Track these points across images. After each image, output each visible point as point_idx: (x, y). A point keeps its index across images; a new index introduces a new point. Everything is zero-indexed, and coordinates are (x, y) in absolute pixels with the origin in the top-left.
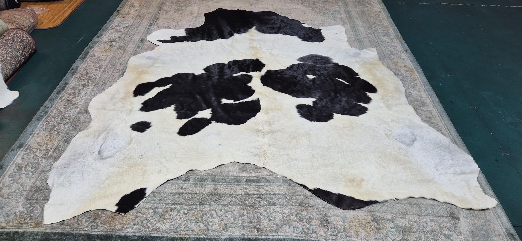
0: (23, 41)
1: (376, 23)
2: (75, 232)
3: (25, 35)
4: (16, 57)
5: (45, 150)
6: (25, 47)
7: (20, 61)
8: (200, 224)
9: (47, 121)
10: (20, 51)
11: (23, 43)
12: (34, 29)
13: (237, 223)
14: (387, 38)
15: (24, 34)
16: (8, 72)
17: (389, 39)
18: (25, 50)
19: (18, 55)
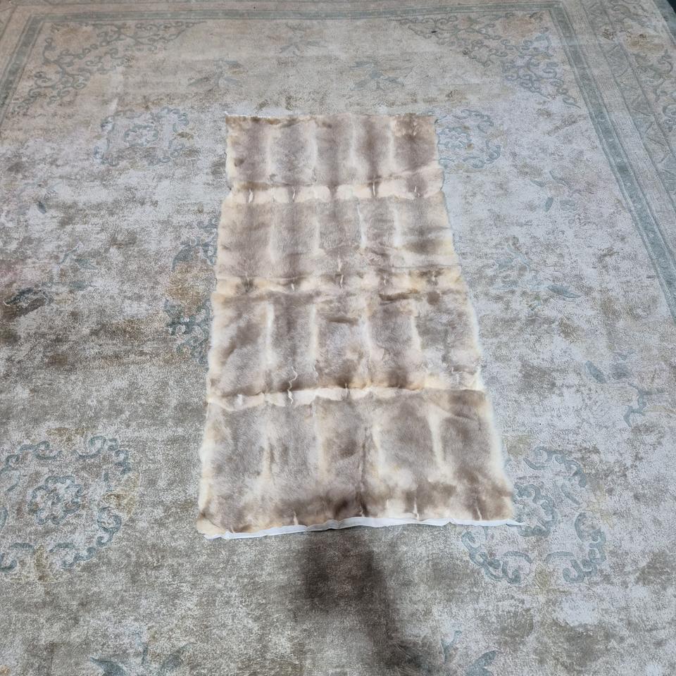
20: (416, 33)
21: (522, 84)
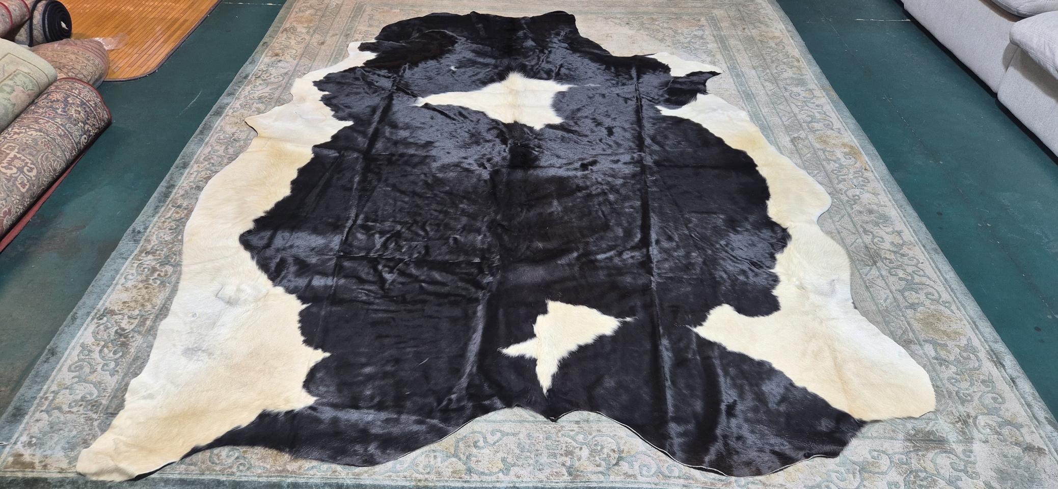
0: (85, 104)
1: (779, 60)
2: (207, 477)
3: (88, 92)
4: (71, 136)
5: (139, 317)
6: (88, 116)
7: (80, 143)
8: (454, 459)
9: (139, 261)
10: (80, 123)
11: (85, 108)
12: (104, 81)
13: (527, 458)
14: (802, 89)
15: (87, 89)
16: (57, 165)
17: (806, 90)
18: (89, 122)
19: (76, 131)
20: (616, 24)
21: (685, 52)
